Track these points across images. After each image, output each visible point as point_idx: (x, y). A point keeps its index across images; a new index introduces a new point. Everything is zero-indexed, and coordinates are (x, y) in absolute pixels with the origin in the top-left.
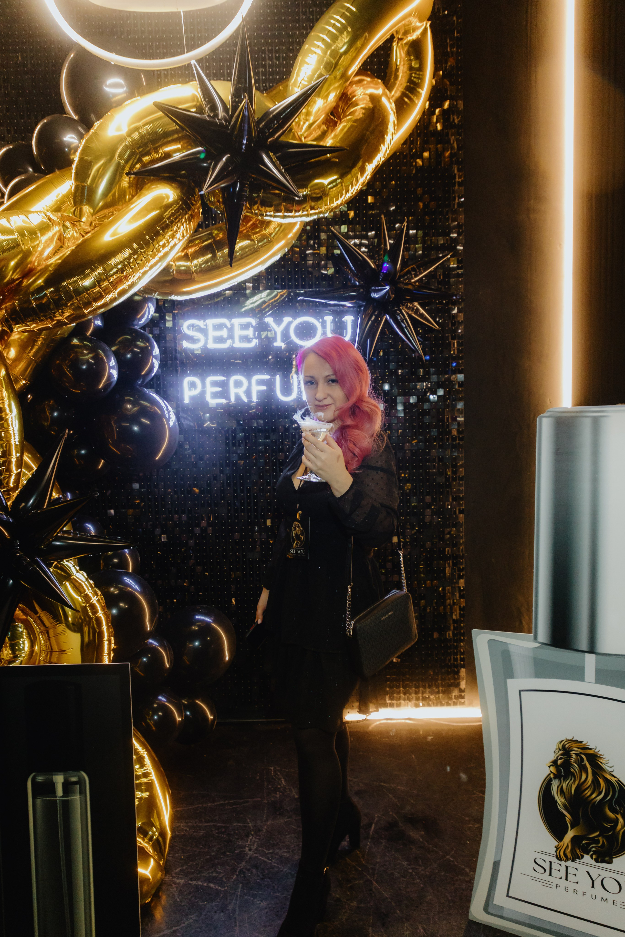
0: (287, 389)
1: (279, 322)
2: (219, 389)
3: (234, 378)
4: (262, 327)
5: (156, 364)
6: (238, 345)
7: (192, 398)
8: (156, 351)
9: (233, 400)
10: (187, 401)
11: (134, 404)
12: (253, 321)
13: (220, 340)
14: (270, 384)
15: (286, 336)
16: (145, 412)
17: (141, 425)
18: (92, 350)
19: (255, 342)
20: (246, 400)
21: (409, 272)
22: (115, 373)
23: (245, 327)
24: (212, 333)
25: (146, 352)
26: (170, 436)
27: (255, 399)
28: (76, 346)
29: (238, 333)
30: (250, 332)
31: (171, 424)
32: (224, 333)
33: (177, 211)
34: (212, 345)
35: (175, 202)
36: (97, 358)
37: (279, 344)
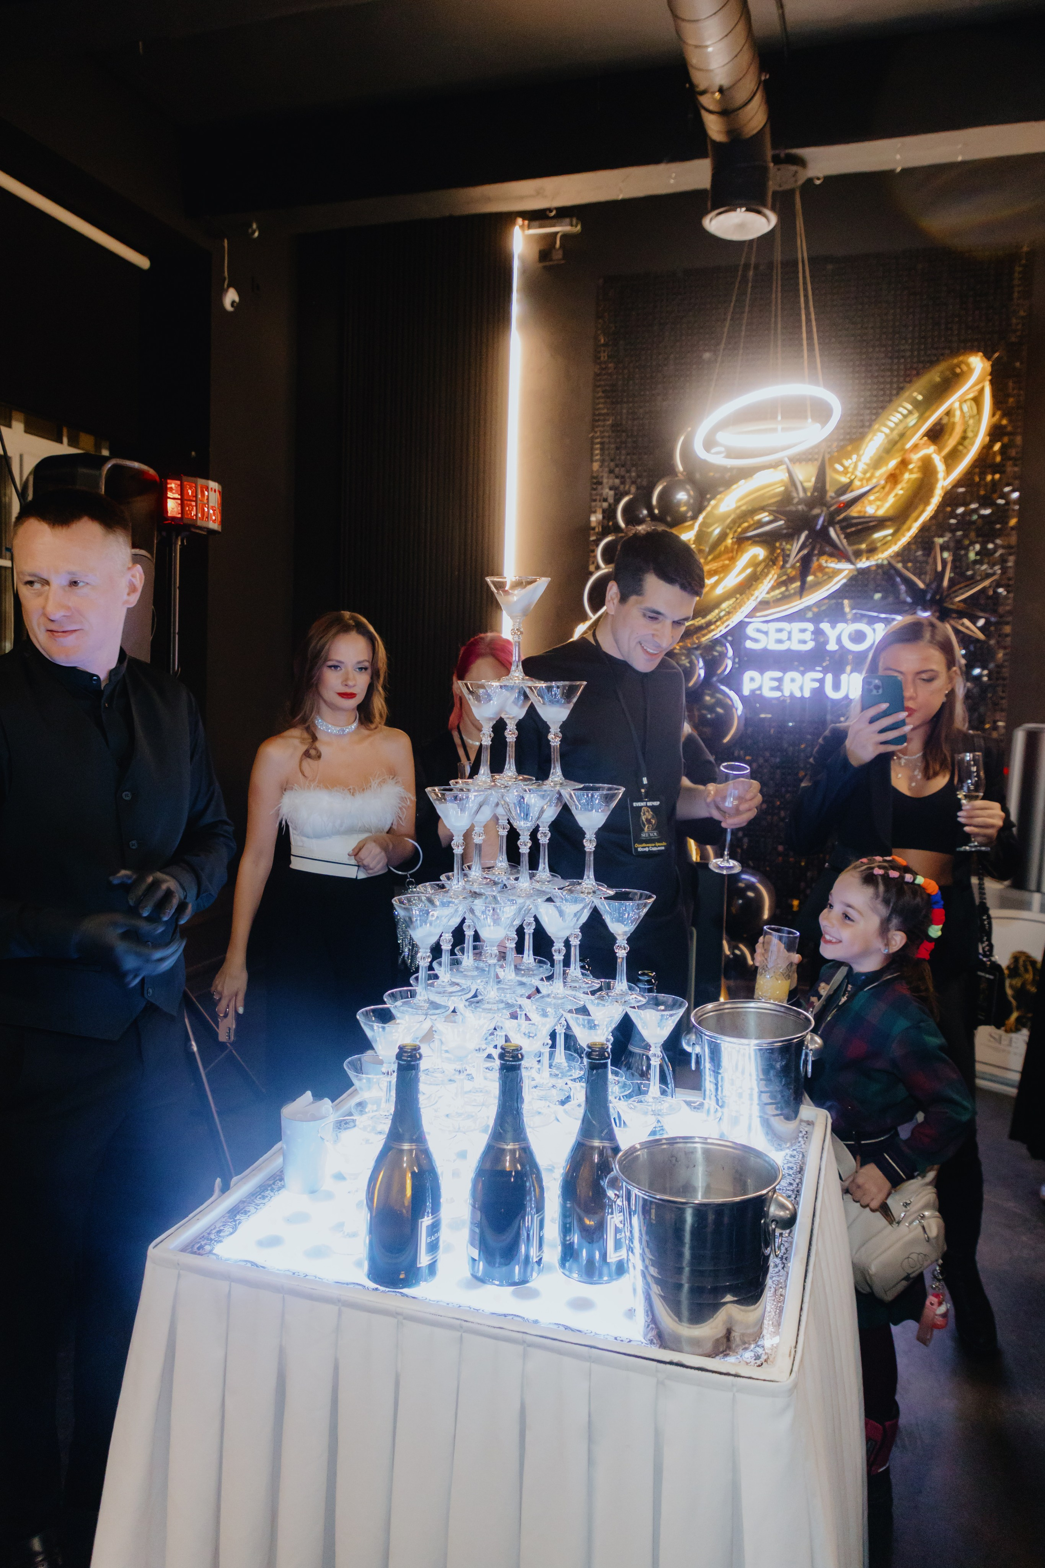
0: (837, 686)
1: (833, 627)
2: (776, 684)
3: (790, 675)
4: (818, 633)
5: (730, 663)
6: (796, 646)
7: (753, 692)
8: (730, 653)
9: (787, 694)
10: (746, 692)
11: (712, 696)
12: (810, 627)
13: (780, 641)
14: (822, 681)
15: (839, 640)
16: (720, 703)
17: (717, 713)
18: (688, 656)
19: (810, 645)
20: (798, 694)
21: (955, 591)
22: (702, 673)
23: (803, 631)
24: (774, 636)
25: (723, 655)
26: (738, 723)
27: (807, 694)
28: (676, 654)
29: (797, 635)
30: (808, 636)
31: (740, 712)
32: (784, 636)
33: (766, 567)
34: (773, 646)
35: (764, 560)
36: (691, 662)
37: (832, 646)
